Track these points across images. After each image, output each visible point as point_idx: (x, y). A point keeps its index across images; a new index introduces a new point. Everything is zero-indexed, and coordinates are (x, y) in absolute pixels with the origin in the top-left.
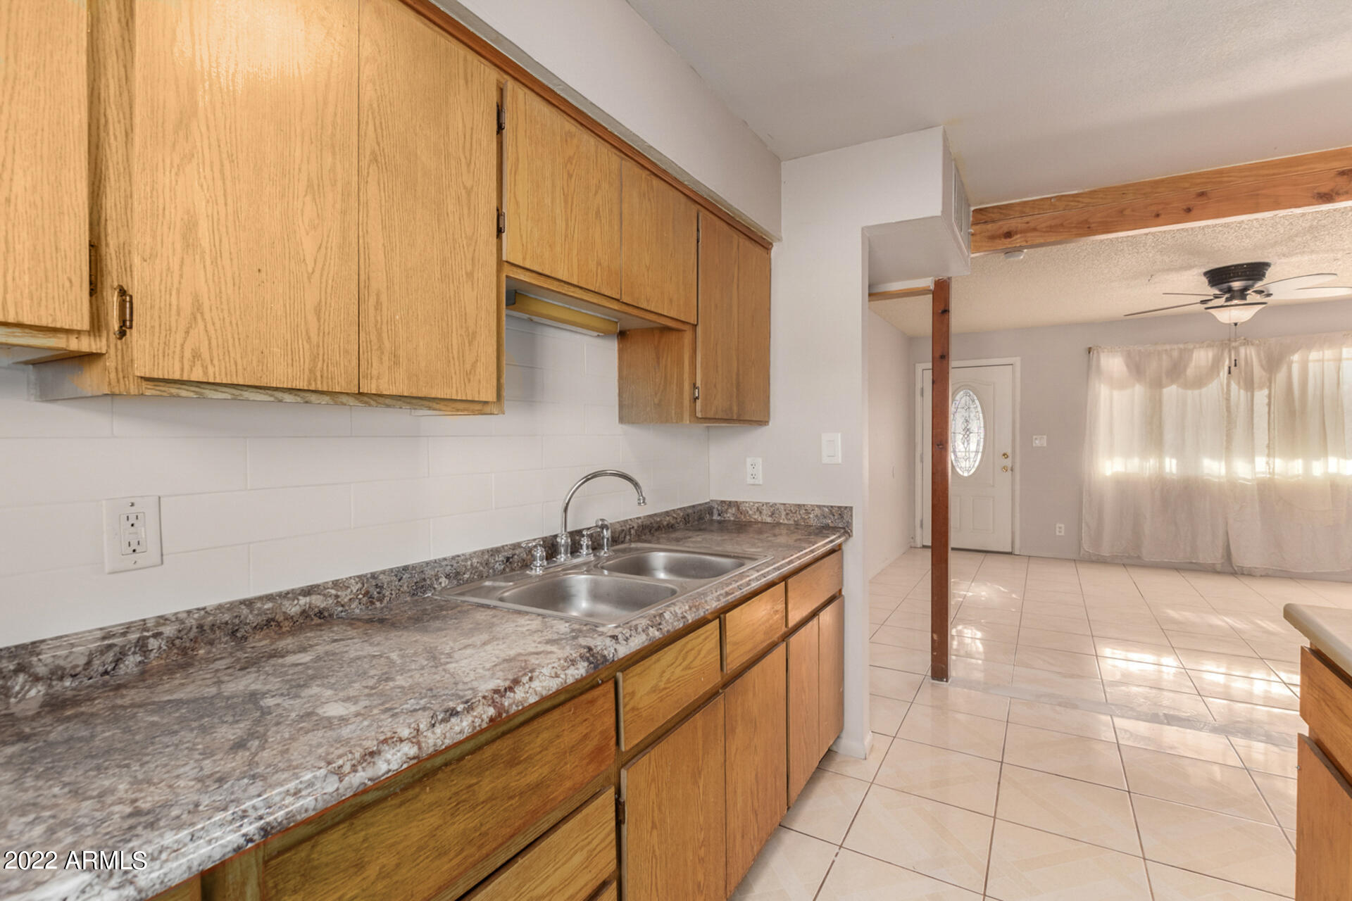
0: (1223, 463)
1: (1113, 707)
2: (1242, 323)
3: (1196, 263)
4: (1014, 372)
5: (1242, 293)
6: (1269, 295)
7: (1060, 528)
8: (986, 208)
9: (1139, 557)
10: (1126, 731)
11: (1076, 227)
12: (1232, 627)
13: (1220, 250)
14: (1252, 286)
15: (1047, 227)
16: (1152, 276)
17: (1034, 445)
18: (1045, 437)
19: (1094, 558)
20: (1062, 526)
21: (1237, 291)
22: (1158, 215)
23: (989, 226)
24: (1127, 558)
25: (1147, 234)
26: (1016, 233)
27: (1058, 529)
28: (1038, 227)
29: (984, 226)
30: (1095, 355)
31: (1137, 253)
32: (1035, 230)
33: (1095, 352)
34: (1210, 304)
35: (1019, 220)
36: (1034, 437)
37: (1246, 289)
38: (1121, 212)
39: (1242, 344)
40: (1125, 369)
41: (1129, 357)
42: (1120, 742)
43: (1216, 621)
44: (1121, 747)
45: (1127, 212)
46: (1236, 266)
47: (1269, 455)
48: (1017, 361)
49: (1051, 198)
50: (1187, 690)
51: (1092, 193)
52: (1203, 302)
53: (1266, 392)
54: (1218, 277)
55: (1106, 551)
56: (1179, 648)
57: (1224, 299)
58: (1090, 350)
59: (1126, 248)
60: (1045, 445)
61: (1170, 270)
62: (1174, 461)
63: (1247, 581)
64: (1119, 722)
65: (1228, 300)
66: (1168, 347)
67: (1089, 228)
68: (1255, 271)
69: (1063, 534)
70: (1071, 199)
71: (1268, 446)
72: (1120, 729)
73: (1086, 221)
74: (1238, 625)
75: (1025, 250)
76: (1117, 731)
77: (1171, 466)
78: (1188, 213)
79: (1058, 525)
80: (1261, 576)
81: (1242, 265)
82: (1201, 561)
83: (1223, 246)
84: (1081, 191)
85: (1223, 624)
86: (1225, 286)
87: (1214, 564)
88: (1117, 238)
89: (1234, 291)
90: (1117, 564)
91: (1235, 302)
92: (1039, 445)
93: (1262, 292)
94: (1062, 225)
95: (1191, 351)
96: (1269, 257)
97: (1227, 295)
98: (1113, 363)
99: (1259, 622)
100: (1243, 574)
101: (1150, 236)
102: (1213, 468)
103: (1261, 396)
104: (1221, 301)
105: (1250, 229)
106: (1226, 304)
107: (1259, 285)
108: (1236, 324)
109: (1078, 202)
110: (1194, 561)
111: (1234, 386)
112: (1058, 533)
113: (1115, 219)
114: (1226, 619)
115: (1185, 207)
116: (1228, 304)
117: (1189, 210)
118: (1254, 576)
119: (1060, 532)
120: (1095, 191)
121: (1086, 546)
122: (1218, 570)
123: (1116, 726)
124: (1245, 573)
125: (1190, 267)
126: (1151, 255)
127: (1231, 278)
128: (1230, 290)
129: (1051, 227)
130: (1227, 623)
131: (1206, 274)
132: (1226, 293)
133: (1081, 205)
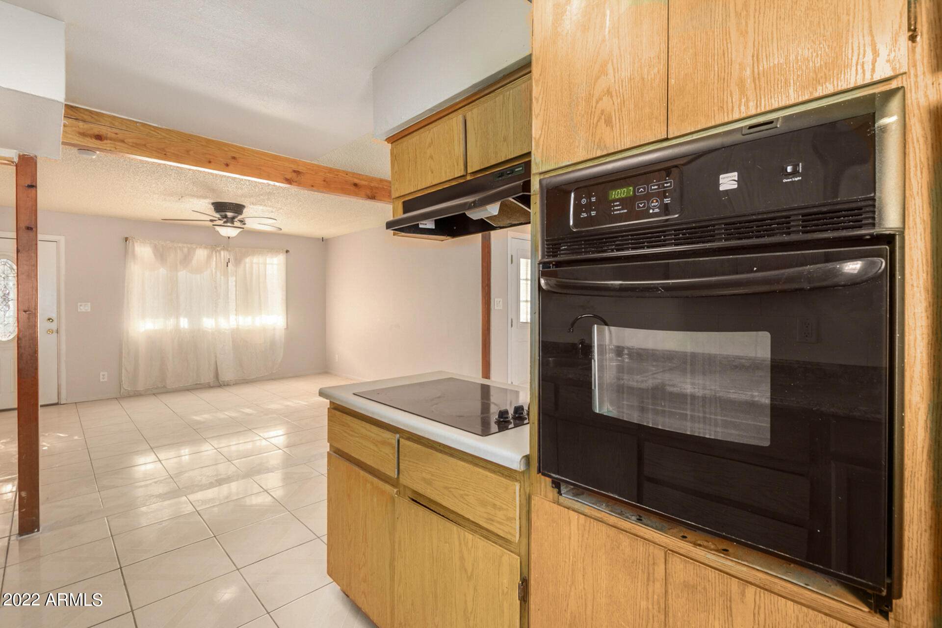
0: (214, 320)
1: (184, 489)
2: (232, 237)
3: (210, 196)
4: (58, 248)
5: (232, 220)
6: (245, 224)
7: (103, 375)
8: (78, 107)
9: (165, 387)
10: (198, 501)
11: (156, 151)
12: (230, 417)
13: (226, 192)
14: (237, 217)
15: (133, 143)
16: (182, 197)
17: (79, 310)
18: (89, 304)
19: (131, 394)
20: (106, 373)
21: (230, 218)
22: (210, 162)
23: (81, 124)
24: (156, 389)
25: (189, 170)
26: (106, 138)
27: (101, 377)
28: (126, 141)
29: (75, 122)
30: (131, 244)
31: (179, 180)
32: (123, 141)
33: (130, 241)
34: (215, 223)
35: (109, 129)
36: (79, 304)
37: (233, 218)
38: (188, 151)
39: (221, 249)
40: (153, 256)
41: (155, 249)
42: (198, 510)
43: (221, 415)
44: (199, 512)
45: (191, 153)
46: (230, 203)
47: (236, 315)
48: (62, 239)
49: (137, 122)
50: (222, 461)
51: (168, 131)
52: (211, 221)
53: (234, 279)
54: (220, 207)
55: (140, 388)
56: (208, 438)
57: (222, 222)
58: (126, 239)
59: (173, 174)
60: (89, 310)
61: (193, 196)
62: (186, 320)
63: (227, 388)
64: (192, 497)
65: (225, 222)
66: (180, 245)
67: (165, 154)
68: (238, 209)
69: (106, 380)
70: (153, 129)
71: (236, 310)
72: (194, 501)
73: (163, 149)
74: (233, 414)
75: (98, 152)
76: (193, 503)
77: (184, 323)
78: (226, 166)
79: (102, 373)
80: (234, 384)
81: (233, 204)
82: (202, 382)
83: (228, 190)
84: (160, 126)
85: (226, 416)
86: (223, 214)
87: (209, 383)
88: (171, 166)
89: (228, 218)
90: (149, 395)
91: (229, 224)
92: (84, 310)
93: (242, 221)
94: (145, 145)
95: (195, 249)
96: (246, 203)
97: (225, 220)
98: (143, 251)
99: (242, 410)
100: (224, 385)
101: (191, 172)
102: (208, 323)
103: (232, 280)
104: (221, 222)
105: (244, 185)
106: (223, 224)
107: (240, 217)
108: (229, 238)
109: (158, 133)
110: (198, 383)
111: (218, 274)
112: (101, 380)
113: (183, 155)
114: (226, 413)
115: (225, 163)
116: (226, 225)
117: (227, 165)
118: (230, 385)
119: (103, 379)
120: (169, 130)
121: (126, 386)
122: (212, 385)
123: (191, 501)
124: (226, 384)
125: (205, 197)
126: (187, 184)
127: (227, 210)
128: (226, 217)
129: (136, 144)
130: (226, 415)
131: (213, 204)
132: (223, 218)
133: (160, 137)
